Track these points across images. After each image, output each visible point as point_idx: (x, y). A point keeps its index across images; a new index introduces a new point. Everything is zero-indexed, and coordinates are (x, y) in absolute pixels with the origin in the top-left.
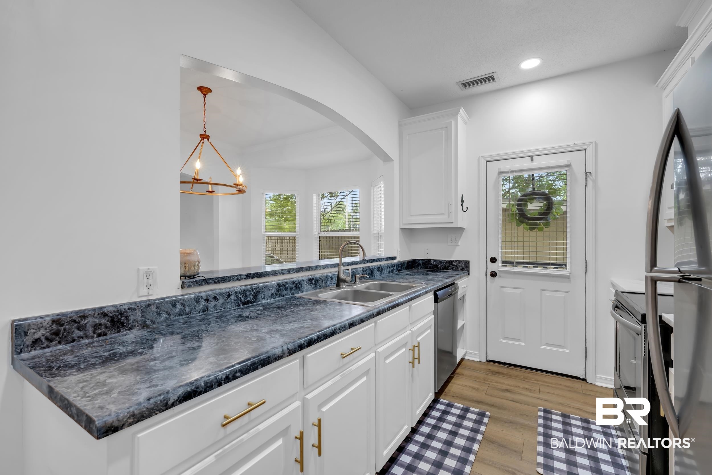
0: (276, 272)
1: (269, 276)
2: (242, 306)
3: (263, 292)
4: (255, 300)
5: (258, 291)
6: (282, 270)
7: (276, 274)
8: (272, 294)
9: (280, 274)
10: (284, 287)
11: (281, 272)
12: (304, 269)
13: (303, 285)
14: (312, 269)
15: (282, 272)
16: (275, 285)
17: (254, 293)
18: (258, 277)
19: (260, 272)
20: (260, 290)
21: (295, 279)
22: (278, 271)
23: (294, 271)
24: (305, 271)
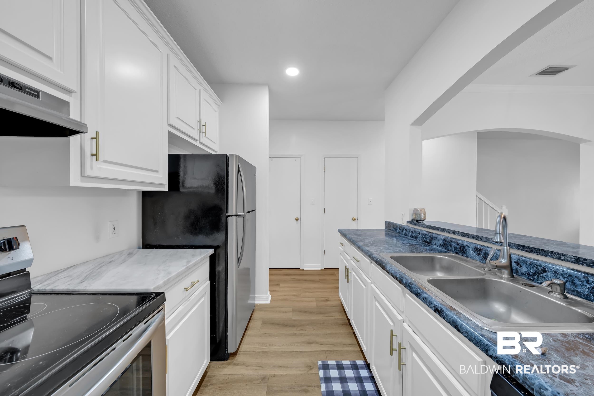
0: (443, 230)
1: (438, 231)
2: (424, 242)
3: (435, 240)
4: (431, 243)
5: (432, 238)
6: (448, 230)
7: (444, 231)
8: (440, 244)
9: (446, 232)
10: (449, 244)
11: (447, 231)
12: (470, 236)
13: (468, 251)
14: (481, 239)
15: (449, 231)
16: (442, 239)
17: (430, 238)
18: (432, 229)
19: (433, 226)
20: (433, 237)
21: (460, 242)
22: (445, 229)
23: (459, 234)
24: (471, 238)
